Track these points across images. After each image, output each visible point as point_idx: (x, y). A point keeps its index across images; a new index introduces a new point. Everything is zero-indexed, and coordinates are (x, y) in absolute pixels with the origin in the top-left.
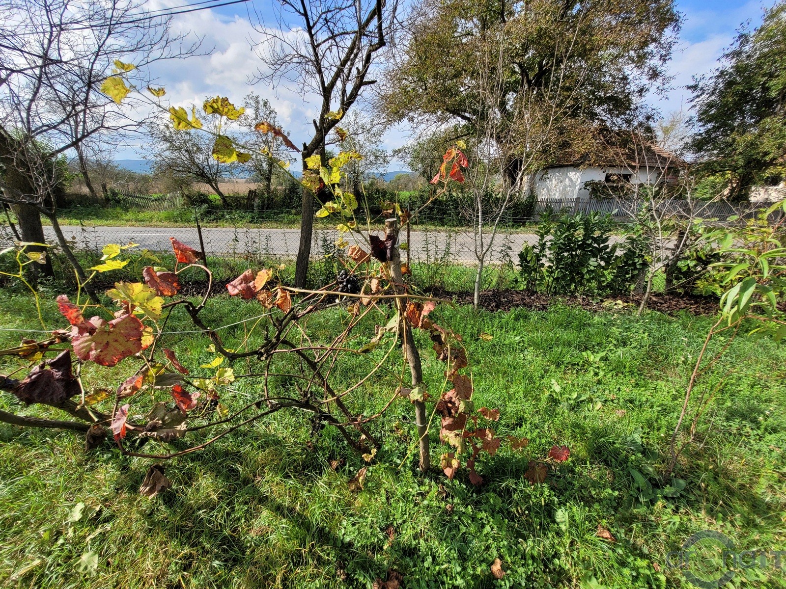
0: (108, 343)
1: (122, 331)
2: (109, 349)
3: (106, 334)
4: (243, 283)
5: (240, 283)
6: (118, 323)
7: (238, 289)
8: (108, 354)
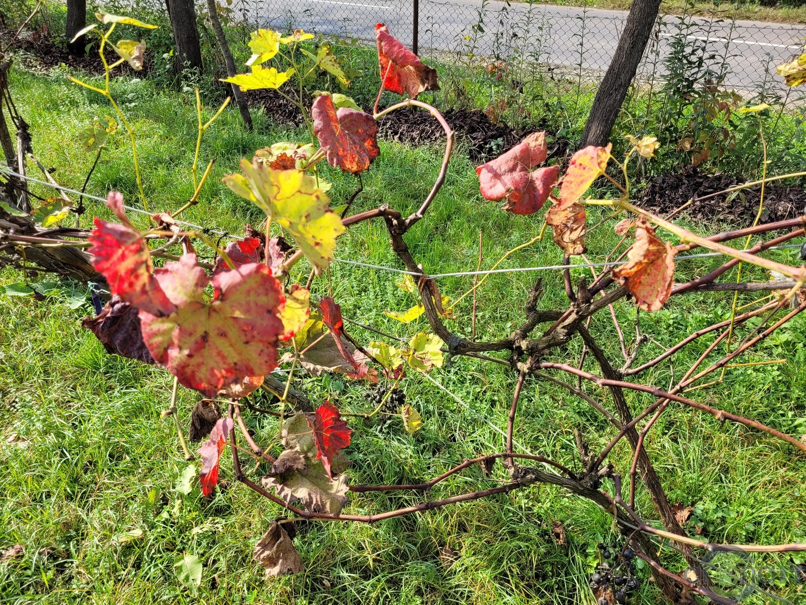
0: (205, 337)
1: (237, 314)
2: (205, 352)
3: (204, 312)
4: (518, 169)
5: (511, 166)
6: (233, 288)
7: (505, 185)
8: (203, 363)
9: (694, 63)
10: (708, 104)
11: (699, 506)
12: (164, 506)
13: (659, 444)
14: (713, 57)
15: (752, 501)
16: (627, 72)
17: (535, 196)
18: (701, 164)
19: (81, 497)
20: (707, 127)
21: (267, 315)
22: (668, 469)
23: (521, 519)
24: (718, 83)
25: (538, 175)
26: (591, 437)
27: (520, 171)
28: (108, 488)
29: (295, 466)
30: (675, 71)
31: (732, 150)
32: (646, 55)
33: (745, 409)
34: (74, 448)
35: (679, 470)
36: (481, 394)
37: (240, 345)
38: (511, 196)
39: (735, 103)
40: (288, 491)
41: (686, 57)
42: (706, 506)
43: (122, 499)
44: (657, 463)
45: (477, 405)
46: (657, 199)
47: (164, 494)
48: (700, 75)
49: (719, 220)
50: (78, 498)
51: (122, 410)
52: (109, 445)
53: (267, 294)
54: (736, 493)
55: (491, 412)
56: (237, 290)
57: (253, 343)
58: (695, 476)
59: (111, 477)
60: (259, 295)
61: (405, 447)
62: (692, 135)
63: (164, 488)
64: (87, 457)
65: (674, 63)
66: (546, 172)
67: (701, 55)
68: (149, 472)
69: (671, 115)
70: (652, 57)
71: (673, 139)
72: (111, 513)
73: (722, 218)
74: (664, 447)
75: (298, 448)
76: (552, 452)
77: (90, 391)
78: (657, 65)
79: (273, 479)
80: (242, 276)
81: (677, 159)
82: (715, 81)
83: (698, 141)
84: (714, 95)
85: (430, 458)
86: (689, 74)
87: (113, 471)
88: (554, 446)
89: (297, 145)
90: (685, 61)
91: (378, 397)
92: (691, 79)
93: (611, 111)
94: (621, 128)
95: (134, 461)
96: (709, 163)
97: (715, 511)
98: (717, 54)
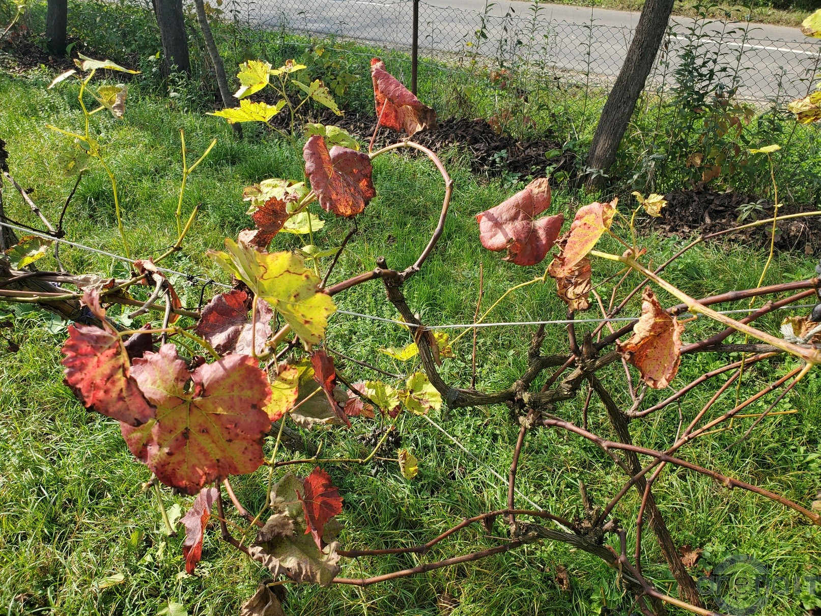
0: (186, 434)
1: (220, 411)
2: (187, 449)
3: (185, 407)
4: (520, 218)
5: (513, 215)
6: (216, 383)
7: (506, 235)
8: (184, 461)
9: (705, 76)
10: (719, 119)
11: (707, 548)
12: (148, 549)
13: (667, 482)
14: (724, 70)
15: (762, 543)
16: (636, 84)
17: (537, 246)
18: (712, 180)
19: (60, 539)
20: (718, 142)
21: (252, 411)
22: (676, 509)
23: (524, 563)
24: (729, 97)
25: (541, 223)
26: (597, 474)
27: (522, 220)
28: (88, 528)
29: (284, 534)
30: (685, 84)
31: (744, 167)
32: (655, 67)
33: (756, 445)
34: (52, 485)
35: (687, 510)
36: (482, 427)
37: (223, 442)
38: (513, 247)
39: (746, 118)
40: (276, 562)
41: (697, 70)
42: (715, 548)
43: (103, 541)
44: (665, 502)
45: (478, 439)
46: (668, 217)
47: (148, 535)
48: (711, 87)
49: (730, 240)
50: (56, 539)
51: (103, 443)
52: (90, 482)
53: (252, 388)
54: (746, 534)
55: (492, 447)
56: (220, 385)
57: (236, 441)
58: (703, 516)
59: (92, 516)
60: (243, 389)
61: (402, 485)
62: (702, 151)
63: (148, 529)
64: (66, 494)
65: (684, 75)
66: (549, 221)
67: (713, 67)
68: (132, 511)
69: (681, 130)
70: (662, 68)
71: (684, 153)
72: (91, 555)
73: (733, 237)
74: (671, 485)
75: (287, 513)
76: (557, 491)
77: (69, 423)
78: (666, 77)
79: (260, 548)
80: (225, 369)
81: (688, 174)
82: (726, 95)
83: (709, 157)
84: (725, 110)
85: (428, 498)
86: (699, 86)
87: (94, 510)
88: (559, 484)
89: (287, 183)
90: (696, 74)
91: (373, 440)
92: (701, 92)
93: (619, 124)
94: (630, 142)
95: (116, 499)
96: (720, 179)
97: (724, 553)
98: (728, 66)
